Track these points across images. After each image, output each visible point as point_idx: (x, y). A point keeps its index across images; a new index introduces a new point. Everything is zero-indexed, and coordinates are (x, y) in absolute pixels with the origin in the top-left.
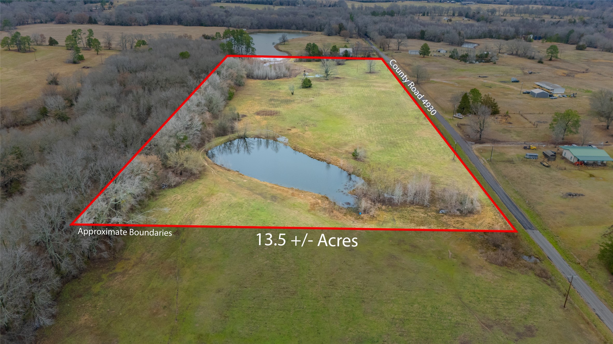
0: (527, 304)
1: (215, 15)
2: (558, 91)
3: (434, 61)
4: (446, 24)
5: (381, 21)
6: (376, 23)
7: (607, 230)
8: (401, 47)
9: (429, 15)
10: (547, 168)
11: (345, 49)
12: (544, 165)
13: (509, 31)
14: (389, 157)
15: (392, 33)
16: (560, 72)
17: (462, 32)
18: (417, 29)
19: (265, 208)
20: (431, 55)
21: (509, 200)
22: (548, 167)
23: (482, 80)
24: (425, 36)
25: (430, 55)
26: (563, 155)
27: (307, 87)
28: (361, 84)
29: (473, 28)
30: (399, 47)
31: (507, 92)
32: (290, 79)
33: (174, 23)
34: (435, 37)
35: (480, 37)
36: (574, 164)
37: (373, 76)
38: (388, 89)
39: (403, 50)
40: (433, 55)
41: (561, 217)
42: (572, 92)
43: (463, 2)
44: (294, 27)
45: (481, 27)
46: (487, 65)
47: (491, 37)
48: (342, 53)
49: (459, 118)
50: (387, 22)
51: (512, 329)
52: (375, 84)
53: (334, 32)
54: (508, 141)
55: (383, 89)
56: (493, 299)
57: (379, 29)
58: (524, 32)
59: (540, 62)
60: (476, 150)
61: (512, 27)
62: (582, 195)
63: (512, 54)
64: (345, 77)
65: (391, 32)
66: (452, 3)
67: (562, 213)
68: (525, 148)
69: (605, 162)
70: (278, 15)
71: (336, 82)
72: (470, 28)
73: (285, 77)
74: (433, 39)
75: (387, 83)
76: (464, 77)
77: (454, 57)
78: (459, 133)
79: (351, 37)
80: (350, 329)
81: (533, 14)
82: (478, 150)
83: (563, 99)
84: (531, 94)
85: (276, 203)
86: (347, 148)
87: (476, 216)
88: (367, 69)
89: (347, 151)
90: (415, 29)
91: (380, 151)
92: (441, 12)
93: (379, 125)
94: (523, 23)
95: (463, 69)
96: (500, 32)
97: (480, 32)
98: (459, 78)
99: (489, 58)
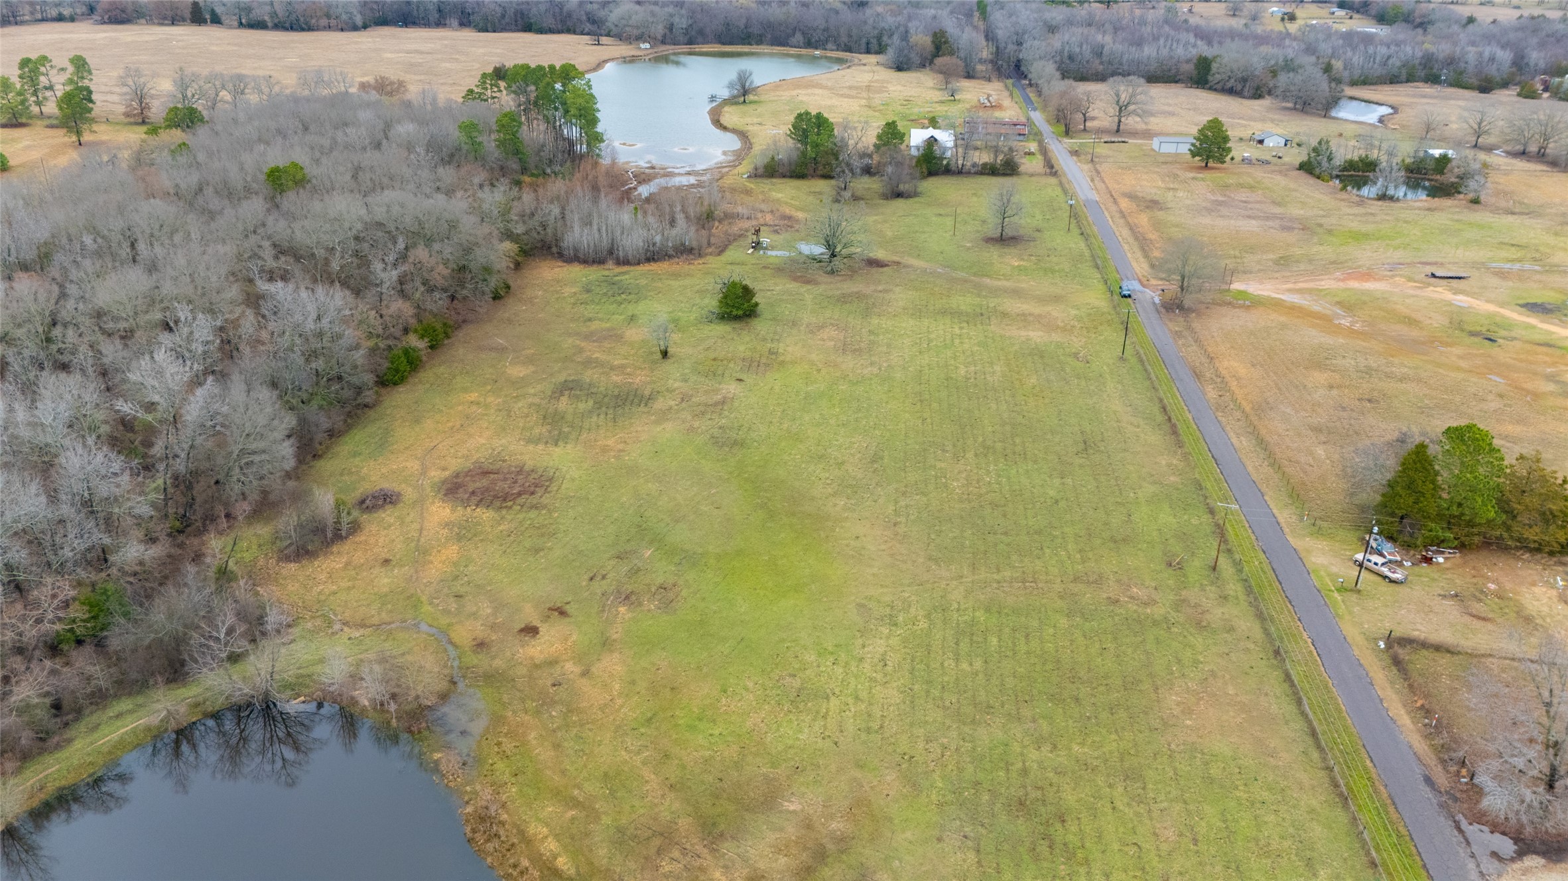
3: (1242, 186)
4: (1280, 33)
5: (1070, 22)
6: (1052, 29)
8: (1131, 122)
11: (930, 132)
13: (1492, 59)
15: (1102, 63)
17: (1338, 65)
18: (1187, 50)
20: (1232, 159)
23: (1441, 292)
24: (1210, 78)
25: (1228, 159)
27: (737, 318)
28: (955, 301)
29: (1371, 50)
30: (1120, 121)
32: (696, 266)
33: (448, 22)
34: (1244, 80)
35: (1393, 80)
37: (1008, 261)
38: (1056, 337)
39: (1134, 134)
40: (1238, 159)
44: (798, 37)
45: (1397, 45)
46: (1448, 211)
47: (1433, 79)
48: (918, 148)
50: (1090, 25)
52: (1008, 305)
53: (917, 60)
55: (1036, 336)
57: (1061, 52)
58: (1542, 65)
61: (1503, 47)
64: (904, 260)
65: (1097, 61)
72: (1362, 47)
73: (679, 254)
74: (1239, 87)
75: (1057, 299)
76: (1368, 276)
77: (1317, 171)
78: (1406, 721)
79: (970, 76)
88: (992, 223)
90: (1180, 51)
93: (980, 615)
94: (1535, 31)
95: (1355, 225)
96: (1462, 65)
97: (1395, 62)
98: (1349, 277)
99: (1453, 180)
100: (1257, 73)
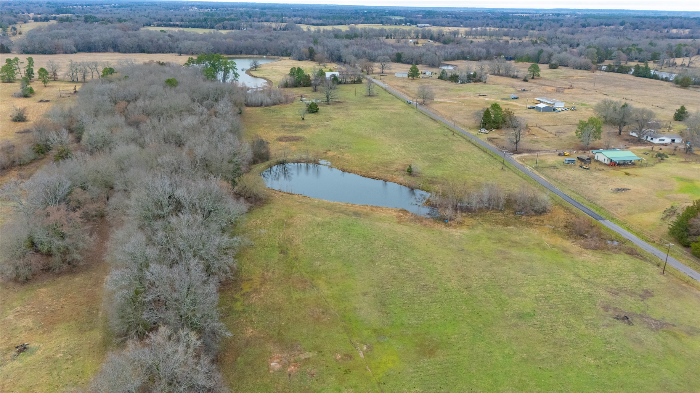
0: (634, 274)
1: (158, 40)
2: (559, 106)
3: (425, 82)
5: (351, 44)
6: (347, 46)
7: (662, 214)
8: (386, 71)
9: (393, 38)
10: (588, 171)
11: (331, 73)
12: (583, 168)
13: (481, 52)
14: (441, 171)
16: (549, 89)
17: (438, 54)
18: (392, 51)
19: (355, 223)
21: (571, 198)
22: (587, 169)
23: (482, 98)
24: (402, 60)
25: (419, 76)
26: (596, 158)
27: (315, 112)
28: (367, 107)
29: (446, 50)
30: (383, 70)
31: (514, 108)
32: (288, 105)
33: (108, 50)
34: (412, 59)
35: (454, 59)
36: (608, 165)
37: (374, 100)
38: (397, 111)
39: (389, 74)
40: (422, 77)
41: (621, 208)
42: (571, 106)
43: (419, 25)
45: (453, 49)
46: (479, 85)
47: (465, 59)
49: (485, 133)
51: (634, 293)
52: (381, 107)
53: (305, 57)
54: (542, 150)
55: (393, 111)
56: (606, 274)
57: (354, 52)
58: (494, 53)
59: (525, 80)
60: (518, 160)
61: (483, 48)
62: (628, 189)
63: (494, 74)
64: (346, 101)
66: (408, 25)
67: (619, 204)
68: (560, 155)
69: (633, 161)
70: (233, 39)
71: (340, 106)
72: (443, 49)
73: (281, 103)
74: (411, 62)
75: (393, 105)
76: (464, 96)
77: (443, 79)
78: (493, 145)
80: (505, 309)
81: (493, 36)
82: (520, 159)
83: (566, 112)
84: (536, 109)
85: (362, 219)
86: (395, 166)
87: (550, 214)
88: (365, 93)
89: (397, 169)
90: (390, 52)
91: (430, 167)
92: (404, 35)
93: (413, 144)
94: (491, 44)
95: (458, 88)
96: (473, 54)
97: (453, 54)
98: (460, 97)
99: (478, 78)
100: (416, 57)
